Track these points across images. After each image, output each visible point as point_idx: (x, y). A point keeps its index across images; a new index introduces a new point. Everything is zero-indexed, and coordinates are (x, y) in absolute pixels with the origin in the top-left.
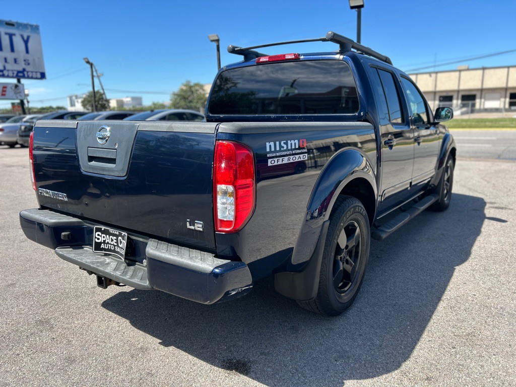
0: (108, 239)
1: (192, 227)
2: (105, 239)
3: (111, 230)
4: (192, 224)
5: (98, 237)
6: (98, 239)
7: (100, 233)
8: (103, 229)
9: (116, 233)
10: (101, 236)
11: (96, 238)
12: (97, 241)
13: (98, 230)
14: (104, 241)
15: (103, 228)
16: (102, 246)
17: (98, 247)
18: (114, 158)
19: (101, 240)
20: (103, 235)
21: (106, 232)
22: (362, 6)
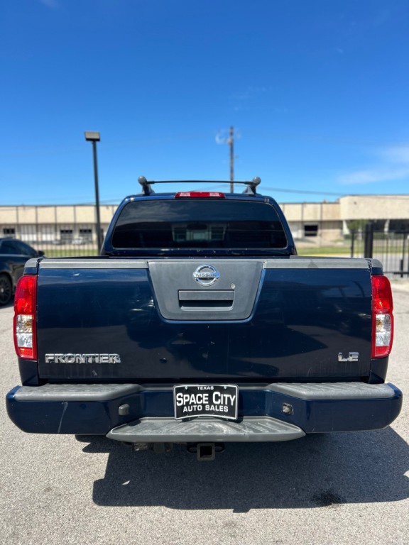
0: (193, 399)
1: (345, 360)
2: (188, 400)
3: (200, 387)
4: (346, 356)
5: (180, 399)
6: (180, 402)
7: (181, 394)
8: (186, 388)
9: (209, 388)
10: (183, 398)
11: (177, 401)
12: (179, 404)
13: (179, 390)
14: (187, 403)
15: (186, 386)
16: (185, 409)
17: (180, 411)
18: (230, 299)
19: (184, 401)
20: (185, 396)
21: (190, 391)
22: (98, 140)
